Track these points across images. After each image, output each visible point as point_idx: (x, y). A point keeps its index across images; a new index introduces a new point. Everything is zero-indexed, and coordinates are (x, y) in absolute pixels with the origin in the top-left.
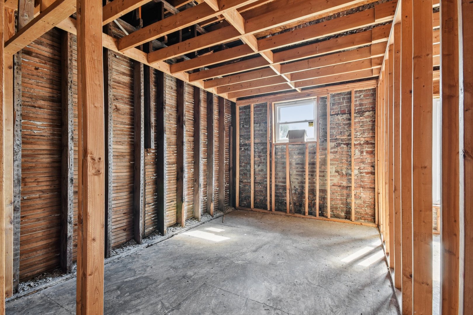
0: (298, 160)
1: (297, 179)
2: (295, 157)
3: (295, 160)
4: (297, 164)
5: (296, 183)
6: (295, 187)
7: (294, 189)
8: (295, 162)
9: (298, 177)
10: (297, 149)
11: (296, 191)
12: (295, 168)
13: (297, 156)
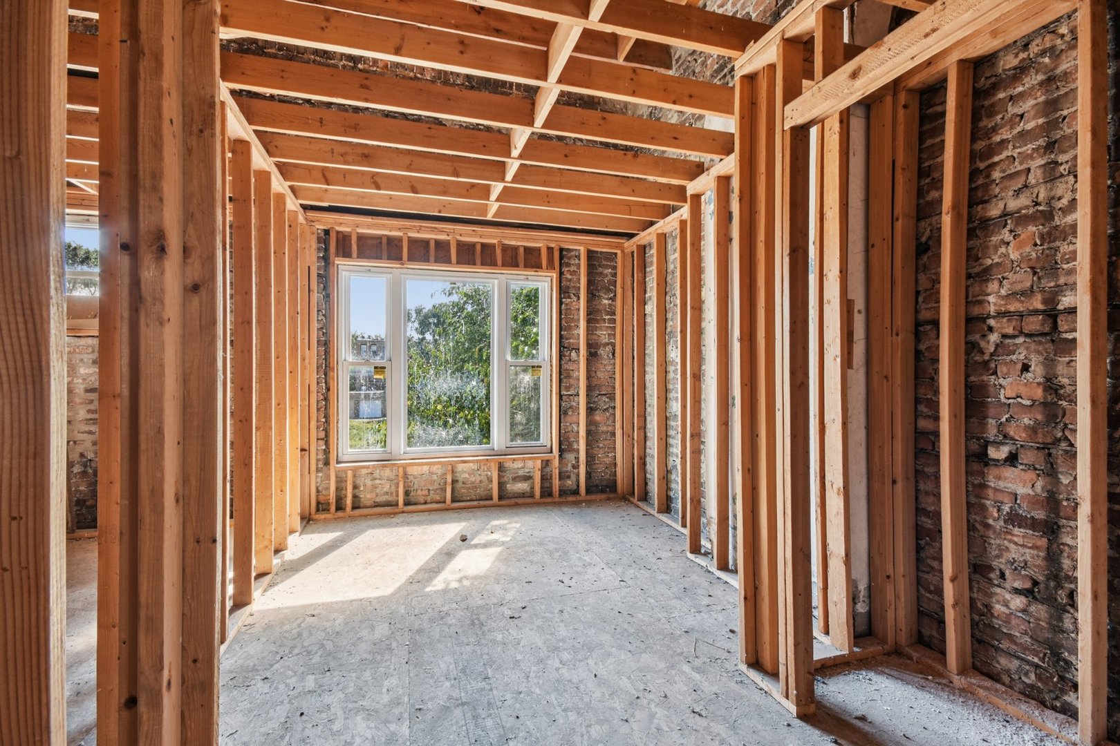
0: (93, 379)
1: (90, 433)
2: (82, 371)
3: (84, 379)
4: (88, 391)
5: (88, 444)
6: (82, 455)
7: (78, 463)
8: (82, 387)
9: (93, 428)
10: (90, 350)
11: (85, 466)
12: (82, 403)
13: (89, 368)
